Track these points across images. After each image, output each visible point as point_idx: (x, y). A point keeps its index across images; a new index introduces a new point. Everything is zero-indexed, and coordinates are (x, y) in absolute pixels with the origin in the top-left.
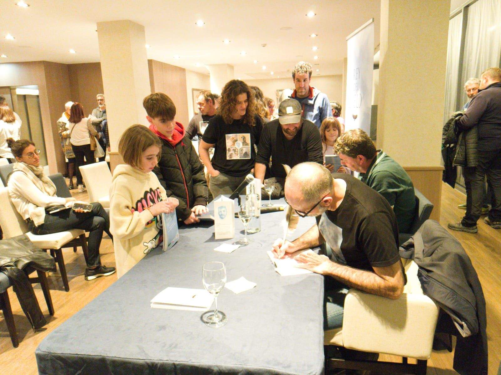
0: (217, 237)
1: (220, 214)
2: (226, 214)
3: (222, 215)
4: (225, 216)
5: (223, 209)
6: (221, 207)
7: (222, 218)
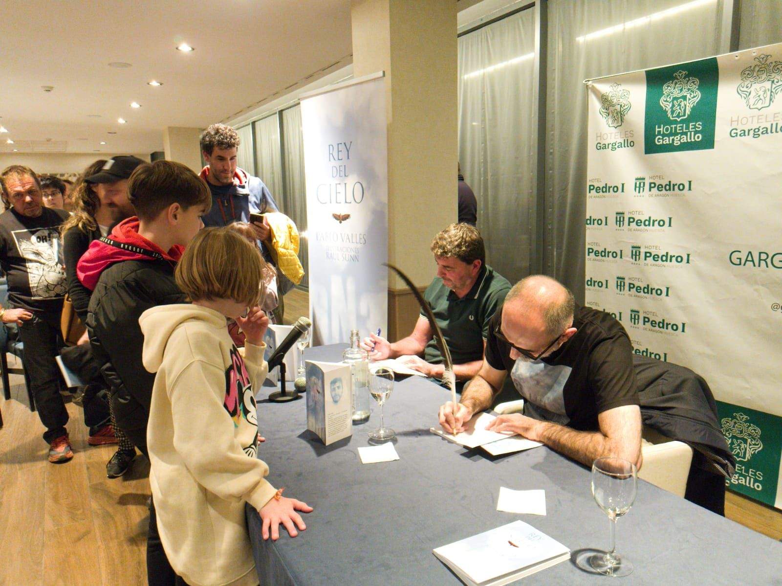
0: (329, 441)
1: (333, 393)
2: (342, 392)
3: (336, 395)
4: (340, 397)
5: (338, 384)
6: (334, 382)
7: (336, 402)
